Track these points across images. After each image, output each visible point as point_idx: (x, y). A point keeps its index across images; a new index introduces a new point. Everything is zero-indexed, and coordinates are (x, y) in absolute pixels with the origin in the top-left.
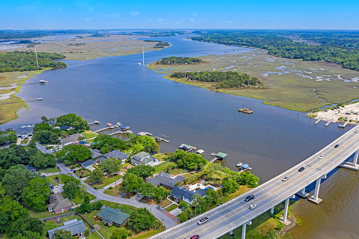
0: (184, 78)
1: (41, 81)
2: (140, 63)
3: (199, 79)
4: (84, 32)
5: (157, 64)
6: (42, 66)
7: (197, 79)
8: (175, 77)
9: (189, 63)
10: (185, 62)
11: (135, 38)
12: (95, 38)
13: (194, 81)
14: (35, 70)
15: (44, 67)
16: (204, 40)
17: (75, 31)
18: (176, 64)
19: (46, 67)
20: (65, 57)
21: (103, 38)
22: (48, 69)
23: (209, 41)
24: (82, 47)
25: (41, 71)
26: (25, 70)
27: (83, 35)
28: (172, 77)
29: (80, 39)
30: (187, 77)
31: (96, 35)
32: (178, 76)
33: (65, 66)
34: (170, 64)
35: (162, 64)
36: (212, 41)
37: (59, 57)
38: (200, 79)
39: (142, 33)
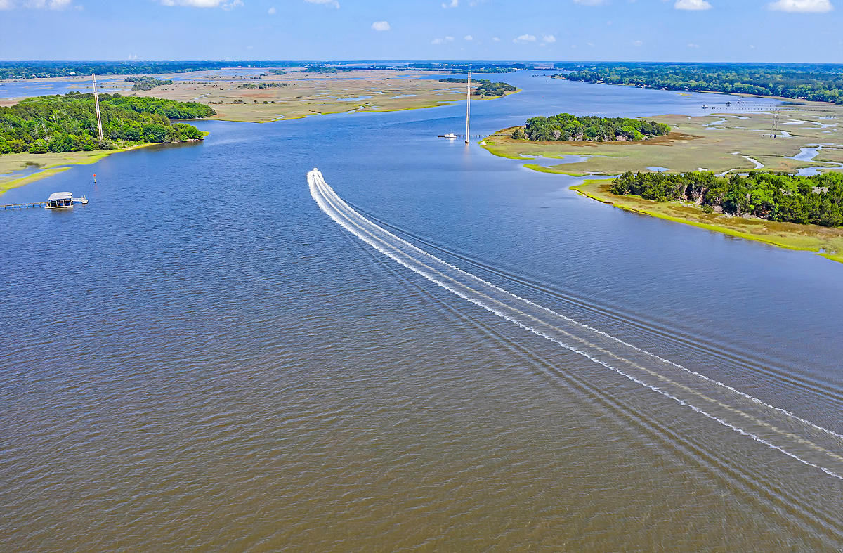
0: (676, 198)
1: (56, 196)
2: (452, 135)
3: (777, 210)
4: (291, 64)
5: (515, 137)
6: (118, 137)
7: (762, 210)
8: (633, 193)
9: (630, 137)
10: (617, 134)
11: (413, 74)
12: (312, 75)
13: (747, 216)
14: (86, 150)
15: (124, 139)
16: (606, 79)
17: (270, 62)
18: (584, 139)
19: (131, 139)
20: (213, 113)
21: (332, 75)
22: (135, 147)
23: (620, 82)
24: (275, 90)
25: (105, 153)
26: (51, 149)
27: (286, 70)
28: (616, 189)
29: (277, 76)
30: (694, 194)
31: (316, 68)
32: (650, 191)
33: (196, 138)
34: (563, 139)
35: (532, 139)
36: (631, 81)
37: (193, 111)
38: (782, 209)
39: (429, 66)
